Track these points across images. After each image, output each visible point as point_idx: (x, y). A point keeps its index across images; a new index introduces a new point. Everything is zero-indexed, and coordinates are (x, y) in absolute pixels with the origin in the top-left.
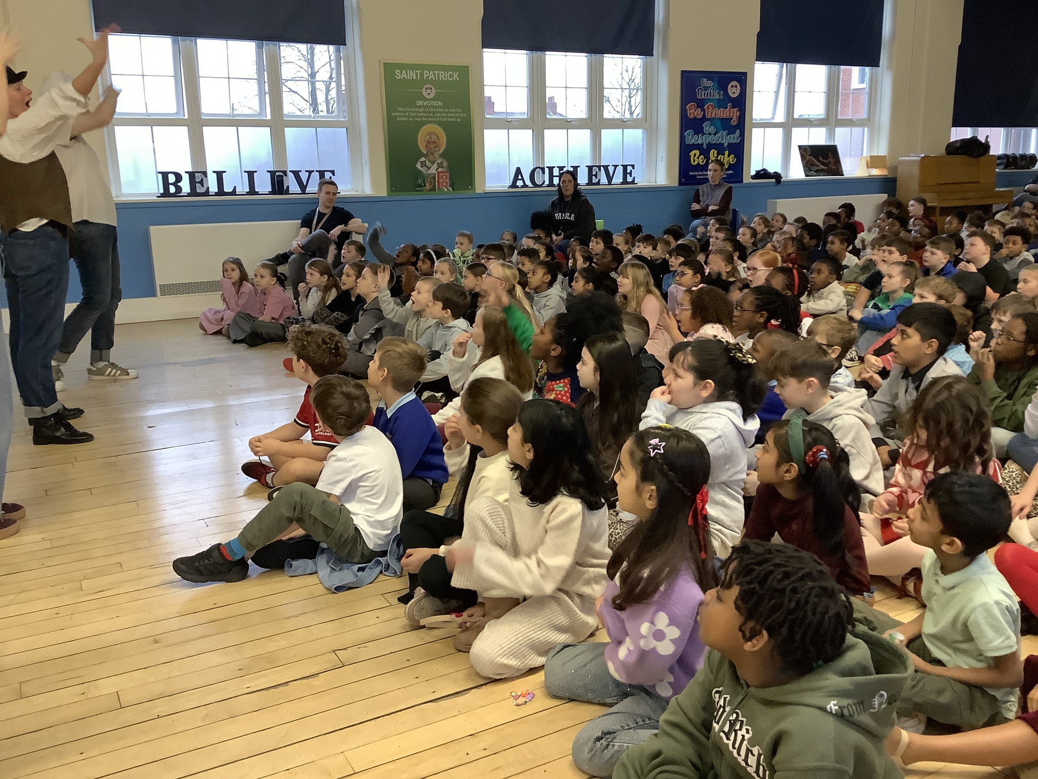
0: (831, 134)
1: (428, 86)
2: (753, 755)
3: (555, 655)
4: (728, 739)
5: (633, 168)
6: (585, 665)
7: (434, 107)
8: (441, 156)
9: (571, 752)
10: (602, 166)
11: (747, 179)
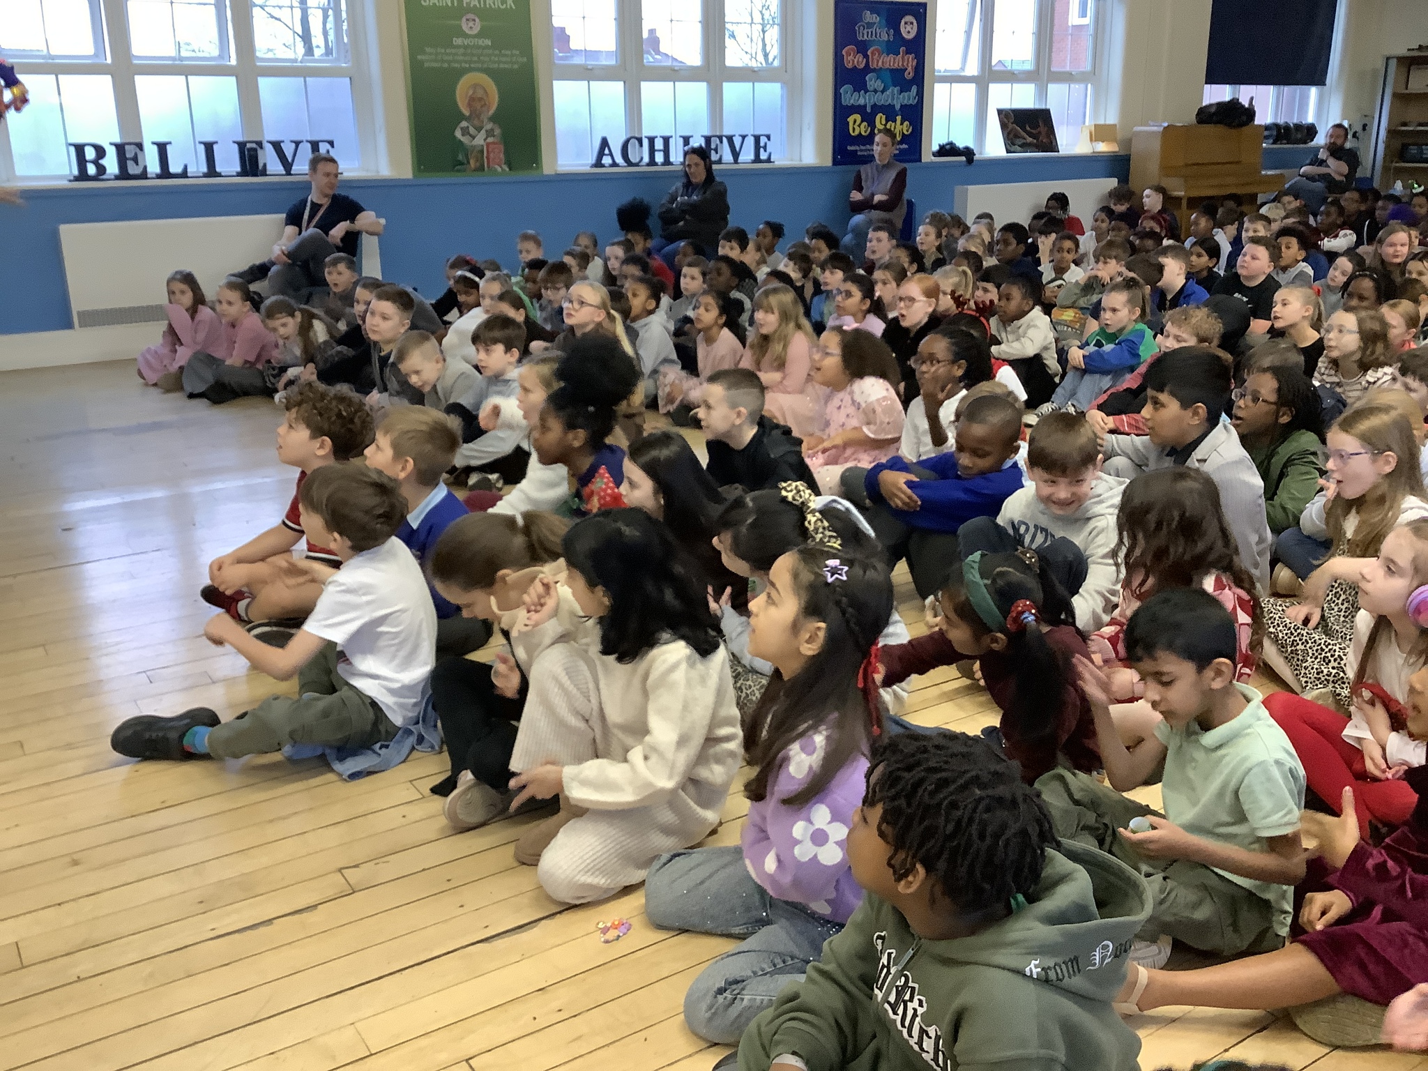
0: (1042, 93)
1: (470, 16)
2: (930, 1038)
3: (661, 868)
4: (895, 1013)
5: (769, 139)
6: (702, 883)
7: (479, 47)
8: (492, 119)
9: (682, 1009)
10: (726, 137)
11: (927, 157)
